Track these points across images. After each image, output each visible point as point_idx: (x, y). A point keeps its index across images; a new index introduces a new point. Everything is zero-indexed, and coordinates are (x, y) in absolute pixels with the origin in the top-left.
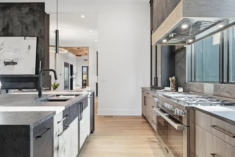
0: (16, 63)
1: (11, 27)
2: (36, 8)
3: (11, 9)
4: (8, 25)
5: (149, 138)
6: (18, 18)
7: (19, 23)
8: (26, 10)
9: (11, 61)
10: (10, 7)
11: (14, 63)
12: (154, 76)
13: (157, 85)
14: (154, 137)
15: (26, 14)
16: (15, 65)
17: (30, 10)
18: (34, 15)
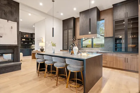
0: (2, 37)
8: (5, 2)
17: (8, 3)
18: (11, 8)
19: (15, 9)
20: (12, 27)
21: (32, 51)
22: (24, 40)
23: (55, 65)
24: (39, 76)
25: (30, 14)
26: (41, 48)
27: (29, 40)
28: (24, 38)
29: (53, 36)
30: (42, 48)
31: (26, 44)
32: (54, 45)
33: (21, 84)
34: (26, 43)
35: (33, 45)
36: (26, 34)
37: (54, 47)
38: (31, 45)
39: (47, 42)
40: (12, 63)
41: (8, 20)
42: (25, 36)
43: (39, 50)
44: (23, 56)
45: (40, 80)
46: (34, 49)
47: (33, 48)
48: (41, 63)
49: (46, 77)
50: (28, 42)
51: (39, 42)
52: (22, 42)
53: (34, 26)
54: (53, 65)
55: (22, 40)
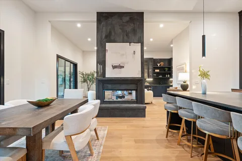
0: (123, 67)
1: (113, 34)
2: (136, 17)
3: (113, 18)
4: (110, 32)
6: (120, 26)
7: (120, 31)
8: (126, 19)
10: (112, 16)
11: (121, 67)
15: (127, 22)
16: (122, 69)
17: (130, 18)
18: (134, 24)
19: (138, 23)
20: (134, 51)
21: (168, 89)
22: (158, 71)
23: (198, 123)
24: (168, 138)
25: (161, 26)
26: (182, 83)
27: (165, 70)
28: (158, 68)
29: (204, 54)
30: (185, 84)
31: (160, 78)
32: (204, 75)
33: (136, 141)
34: (161, 76)
35: (171, 79)
36: (161, 60)
37: (205, 81)
38: (169, 79)
39: (193, 71)
40: (135, 105)
41: (130, 43)
42: (159, 65)
43: (179, 88)
44: (154, 96)
45: (167, 147)
46: (172, 86)
47: (171, 84)
48: (172, 111)
49: (183, 146)
50: (164, 75)
51: (178, 73)
52: (155, 75)
53: (172, 46)
54: (195, 123)
55: (154, 71)
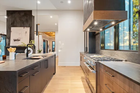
0: (20, 40)
1: (15, 22)
2: (28, 13)
5: (82, 77)
6: (19, 18)
7: (19, 20)
8: (22, 14)
9: (17, 39)
11: (19, 40)
12: (86, 47)
13: (87, 51)
14: (84, 76)
15: (23, 16)
16: (19, 41)
18: (27, 17)
41: (24, 27)
